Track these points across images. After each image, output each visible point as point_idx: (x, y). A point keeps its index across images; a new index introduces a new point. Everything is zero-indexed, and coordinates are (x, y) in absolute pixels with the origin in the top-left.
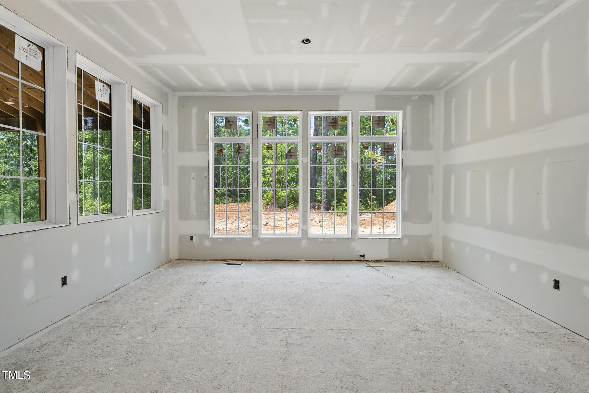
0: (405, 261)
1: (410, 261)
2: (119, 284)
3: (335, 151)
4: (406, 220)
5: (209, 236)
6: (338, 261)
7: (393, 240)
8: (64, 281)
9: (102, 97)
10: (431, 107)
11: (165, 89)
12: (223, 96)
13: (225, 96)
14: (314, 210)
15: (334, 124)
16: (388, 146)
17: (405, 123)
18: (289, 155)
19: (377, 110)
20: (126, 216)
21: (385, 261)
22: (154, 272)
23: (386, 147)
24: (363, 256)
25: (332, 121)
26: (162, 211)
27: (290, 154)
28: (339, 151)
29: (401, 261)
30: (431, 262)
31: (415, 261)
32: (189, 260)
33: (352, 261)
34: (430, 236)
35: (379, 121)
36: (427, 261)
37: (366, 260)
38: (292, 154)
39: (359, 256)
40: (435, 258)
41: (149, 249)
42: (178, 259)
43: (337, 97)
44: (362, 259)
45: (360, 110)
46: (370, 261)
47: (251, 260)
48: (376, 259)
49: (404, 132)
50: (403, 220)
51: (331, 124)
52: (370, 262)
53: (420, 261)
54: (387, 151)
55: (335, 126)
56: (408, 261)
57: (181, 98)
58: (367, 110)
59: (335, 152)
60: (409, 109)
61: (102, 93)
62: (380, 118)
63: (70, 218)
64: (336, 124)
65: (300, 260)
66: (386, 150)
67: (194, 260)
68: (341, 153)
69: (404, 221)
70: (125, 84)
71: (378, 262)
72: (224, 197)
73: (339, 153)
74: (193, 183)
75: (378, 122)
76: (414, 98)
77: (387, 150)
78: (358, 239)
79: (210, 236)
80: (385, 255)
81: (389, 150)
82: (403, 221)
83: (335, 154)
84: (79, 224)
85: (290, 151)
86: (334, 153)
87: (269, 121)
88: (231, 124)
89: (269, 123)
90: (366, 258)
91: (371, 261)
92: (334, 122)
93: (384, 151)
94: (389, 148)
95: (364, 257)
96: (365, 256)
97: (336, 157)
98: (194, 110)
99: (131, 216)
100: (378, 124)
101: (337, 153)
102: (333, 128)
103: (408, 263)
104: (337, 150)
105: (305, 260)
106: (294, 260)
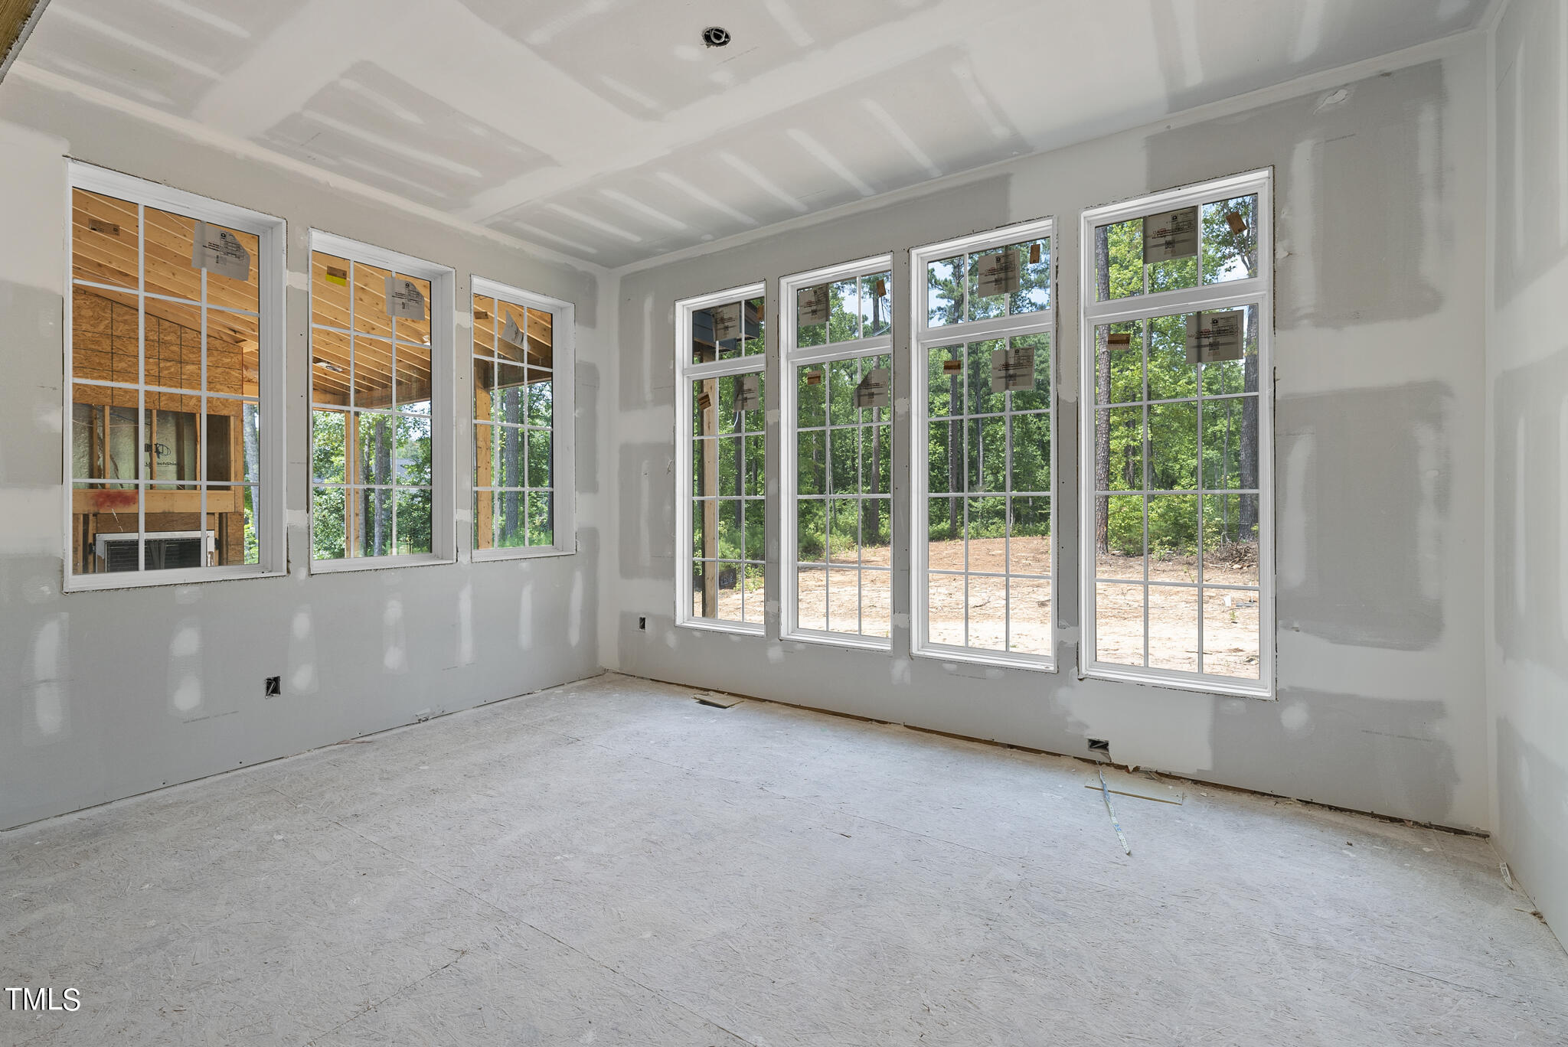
0: (1294, 797)
1: (1323, 806)
2: (428, 711)
3: (1007, 366)
4: (1296, 625)
5: (675, 621)
6: (1012, 747)
7: (1235, 704)
8: (273, 686)
9: (404, 308)
10: (1427, 117)
11: (581, 266)
12: (703, 255)
13: (707, 253)
14: (1236, 566)
15: (1002, 275)
16: (1215, 322)
17: (1283, 215)
18: (866, 395)
19: (1154, 192)
20: (451, 562)
21: (1196, 782)
22: (539, 693)
23: (1207, 325)
24: (1104, 746)
25: (995, 265)
26: (574, 552)
27: (870, 391)
28: (1018, 365)
29: (1274, 796)
30: (1439, 828)
31: (1351, 811)
32: (638, 677)
33: (1059, 755)
34: (1435, 709)
35: (1177, 230)
36: (1416, 823)
37: (1114, 761)
38: (873, 390)
39: (1087, 744)
40: (1457, 817)
41: (525, 638)
42: (618, 671)
43: (1002, 182)
44: (1097, 755)
45: (1087, 208)
46: (1131, 768)
47: (765, 700)
48: (1155, 767)
49: (1281, 254)
50: (1280, 623)
51: (993, 278)
52: (1128, 771)
53: (1373, 815)
54: (1211, 345)
55: (1006, 279)
56: (1307, 803)
57: (626, 281)
58: (1114, 202)
59: (1007, 370)
60: (1303, 159)
61: (404, 301)
62: (1180, 219)
63: (288, 561)
64: (1010, 274)
65: (890, 723)
66: (1205, 341)
67: (647, 679)
68: (1026, 373)
69: (1285, 627)
70: (451, 272)
71: (1160, 781)
72: (990, 521)
73: (1019, 372)
74: (645, 485)
75: (1169, 238)
76: (1329, 101)
77: (1211, 340)
78: (1081, 680)
79: (679, 622)
80: (1197, 759)
81: (1221, 340)
82: (1280, 631)
83: (1006, 377)
84: (312, 575)
85: (866, 383)
86: (1003, 373)
87: (813, 299)
88: (726, 324)
89: (814, 308)
90: (1116, 755)
91: (1136, 769)
92: (1002, 269)
93: (1199, 347)
94: (1219, 332)
95: (1108, 750)
96: (1110, 747)
97: (1010, 387)
98: (648, 304)
99: (465, 562)
100: (1168, 244)
101: (1011, 372)
102: (999, 288)
103: (1304, 810)
104: (1012, 361)
105: (905, 726)
106: (871, 720)
